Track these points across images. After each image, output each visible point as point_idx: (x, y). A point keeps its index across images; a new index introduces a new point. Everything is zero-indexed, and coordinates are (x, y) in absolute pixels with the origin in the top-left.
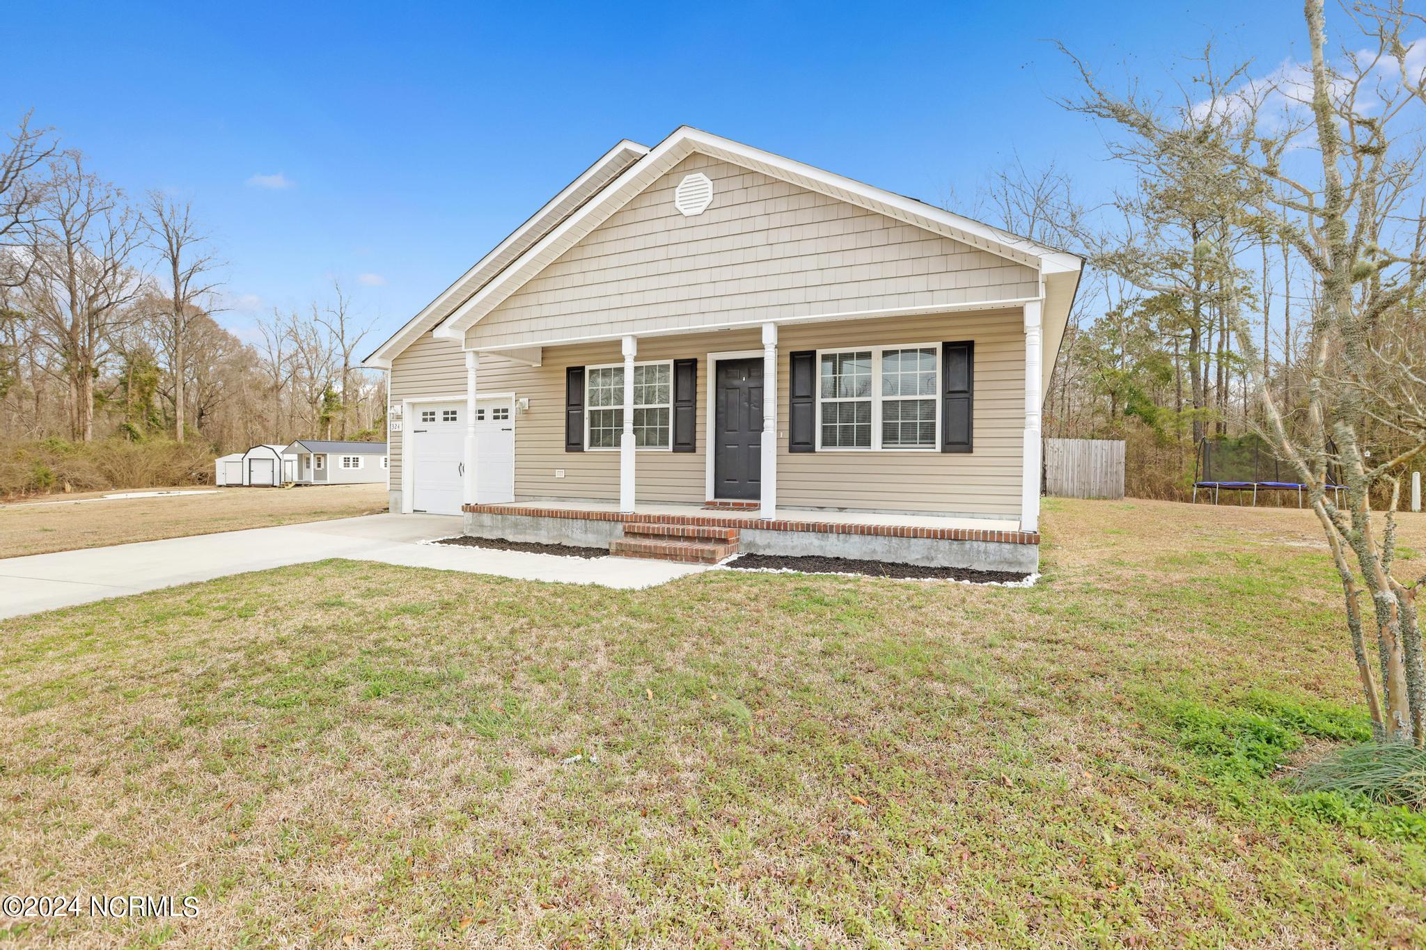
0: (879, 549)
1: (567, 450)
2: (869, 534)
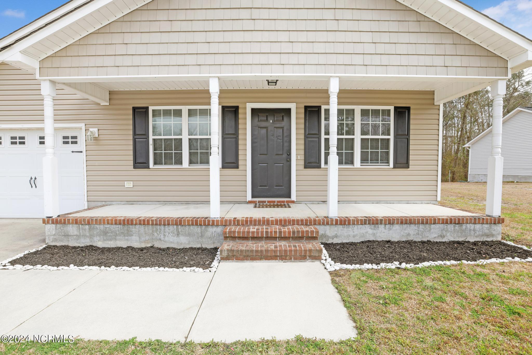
0: (412, 232)
1: (135, 167)
2: (406, 223)
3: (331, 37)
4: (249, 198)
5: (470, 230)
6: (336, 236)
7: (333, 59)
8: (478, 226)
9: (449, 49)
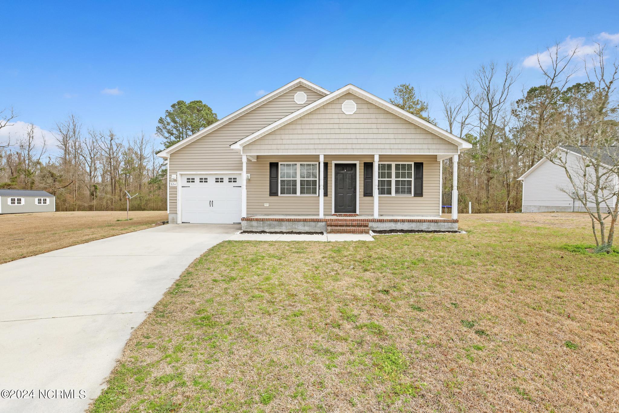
0: (414, 226)
1: (270, 195)
2: (411, 222)
3: (375, 136)
4: (333, 212)
5: (442, 225)
6: (378, 227)
7: (375, 146)
8: (446, 224)
9: (430, 141)
